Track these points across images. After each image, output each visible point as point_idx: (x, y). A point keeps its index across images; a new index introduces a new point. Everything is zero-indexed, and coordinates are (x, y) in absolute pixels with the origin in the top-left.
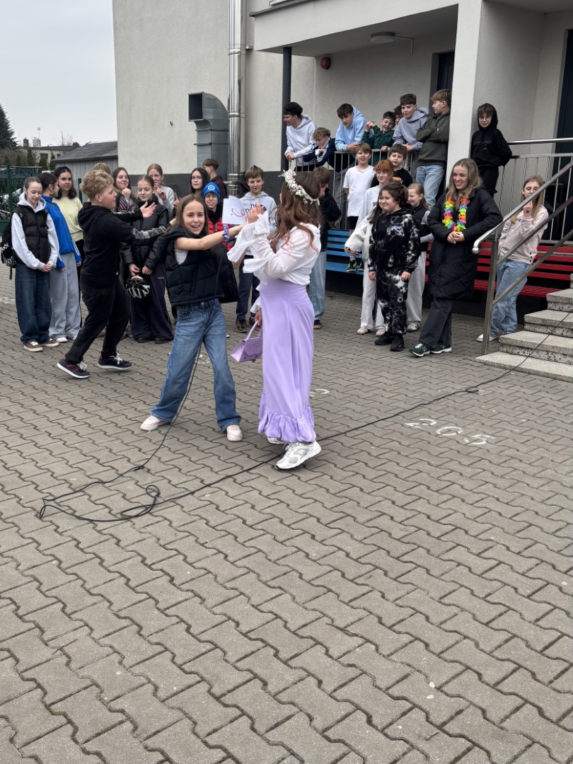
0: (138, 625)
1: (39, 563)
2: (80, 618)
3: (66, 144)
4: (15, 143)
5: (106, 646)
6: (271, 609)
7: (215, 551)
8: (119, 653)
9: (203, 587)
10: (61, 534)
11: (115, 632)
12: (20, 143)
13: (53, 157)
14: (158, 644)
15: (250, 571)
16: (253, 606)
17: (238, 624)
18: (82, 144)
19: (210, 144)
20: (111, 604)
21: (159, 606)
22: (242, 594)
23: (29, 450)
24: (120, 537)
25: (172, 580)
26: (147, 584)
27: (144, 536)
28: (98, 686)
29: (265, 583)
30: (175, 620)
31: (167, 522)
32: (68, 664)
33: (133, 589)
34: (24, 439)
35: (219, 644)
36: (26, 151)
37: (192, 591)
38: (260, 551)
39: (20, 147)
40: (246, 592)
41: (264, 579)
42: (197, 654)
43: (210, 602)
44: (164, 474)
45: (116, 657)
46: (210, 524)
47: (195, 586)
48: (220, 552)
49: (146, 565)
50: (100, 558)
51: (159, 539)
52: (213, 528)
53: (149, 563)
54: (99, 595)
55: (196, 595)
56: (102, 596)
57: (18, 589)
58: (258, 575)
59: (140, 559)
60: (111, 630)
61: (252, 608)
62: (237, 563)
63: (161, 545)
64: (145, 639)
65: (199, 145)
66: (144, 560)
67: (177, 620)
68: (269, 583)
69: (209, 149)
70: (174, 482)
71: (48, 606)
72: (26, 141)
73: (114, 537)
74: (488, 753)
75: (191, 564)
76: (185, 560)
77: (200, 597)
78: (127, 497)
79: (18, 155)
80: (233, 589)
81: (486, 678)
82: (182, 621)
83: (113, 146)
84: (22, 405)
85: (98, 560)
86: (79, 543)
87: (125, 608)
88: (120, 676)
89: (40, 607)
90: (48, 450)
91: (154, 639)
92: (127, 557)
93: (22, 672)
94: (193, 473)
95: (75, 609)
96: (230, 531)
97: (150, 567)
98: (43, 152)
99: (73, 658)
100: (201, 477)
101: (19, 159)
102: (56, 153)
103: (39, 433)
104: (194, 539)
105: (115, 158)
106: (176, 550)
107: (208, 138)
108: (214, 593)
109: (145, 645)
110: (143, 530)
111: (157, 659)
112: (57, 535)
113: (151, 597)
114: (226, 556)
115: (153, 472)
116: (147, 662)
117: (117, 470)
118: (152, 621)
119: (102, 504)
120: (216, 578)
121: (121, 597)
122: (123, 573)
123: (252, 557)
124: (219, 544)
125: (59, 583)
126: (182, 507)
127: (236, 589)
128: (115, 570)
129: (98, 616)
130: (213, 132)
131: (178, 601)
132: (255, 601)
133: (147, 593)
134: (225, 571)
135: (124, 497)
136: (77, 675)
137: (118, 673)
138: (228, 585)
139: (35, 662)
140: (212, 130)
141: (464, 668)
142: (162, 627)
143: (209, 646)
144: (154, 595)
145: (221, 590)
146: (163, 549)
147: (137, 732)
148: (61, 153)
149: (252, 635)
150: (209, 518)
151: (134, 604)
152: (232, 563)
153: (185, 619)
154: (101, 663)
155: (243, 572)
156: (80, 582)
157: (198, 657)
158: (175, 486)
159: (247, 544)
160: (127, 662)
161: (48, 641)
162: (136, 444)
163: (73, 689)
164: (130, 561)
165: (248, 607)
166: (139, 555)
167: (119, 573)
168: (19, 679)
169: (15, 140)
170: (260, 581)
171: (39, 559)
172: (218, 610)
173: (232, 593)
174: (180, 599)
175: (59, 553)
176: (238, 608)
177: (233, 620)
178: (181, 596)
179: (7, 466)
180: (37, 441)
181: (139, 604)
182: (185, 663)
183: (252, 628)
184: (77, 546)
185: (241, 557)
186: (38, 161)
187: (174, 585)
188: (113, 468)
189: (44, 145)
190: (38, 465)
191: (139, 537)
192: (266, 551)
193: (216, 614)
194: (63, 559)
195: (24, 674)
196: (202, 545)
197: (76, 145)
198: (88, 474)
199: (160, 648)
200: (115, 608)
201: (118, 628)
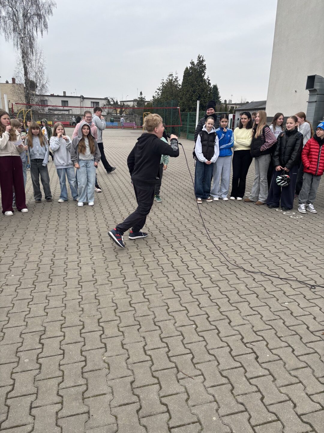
0: (232, 385)
1: (186, 324)
2: (200, 368)
3: (243, 102)
4: (221, 102)
5: (210, 394)
6: (319, 401)
7: (287, 345)
8: (217, 403)
9: (277, 369)
10: (200, 308)
11: (218, 385)
14: (242, 404)
15: (308, 366)
16: (307, 394)
17: (295, 406)
18: (250, 102)
19: (316, 102)
20: (219, 364)
21: (247, 374)
22: (300, 382)
23: (195, 254)
24: (232, 319)
25: (257, 358)
26: (241, 356)
27: (246, 322)
28: (201, 424)
29: (317, 378)
30: (255, 389)
31: (260, 316)
32: (187, 400)
33: (233, 357)
35: (281, 418)
36: (225, 105)
37: (269, 370)
38: (316, 352)
39: (222, 104)
40: (304, 382)
41: (317, 375)
42: (265, 421)
43: (279, 382)
44: (262, 283)
45: (214, 405)
46: (285, 323)
47: (271, 367)
48: (290, 346)
49: (243, 342)
50: (218, 330)
51: (253, 327)
52: (288, 327)
53: (245, 342)
54: (213, 355)
55: (271, 374)
56: (215, 357)
57: (172, 338)
58: (313, 371)
59: (240, 337)
60: (216, 384)
61: (306, 396)
62: (300, 358)
63: (254, 331)
64: (234, 397)
65: (309, 102)
66: (243, 338)
67: (256, 389)
68: (320, 379)
69: (314, 104)
70: (268, 290)
71: (185, 354)
72: (225, 101)
73: (228, 318)
75: (270, 350)
76: (267, 345)
77: (273, 377)
78: (240, 294)
80: (295, 376)
82: (259, 391)
85: (216, 331)
86: (209, 317)
87: (227, 370)
88: (215, 421)
89: (180, 353)
90: (204, 255)
91: (240, 399)
92: (233, 334)
93: (162, 397)
94: (280, 286)
95: (199, 361)
96: (298, 332)
97: (245, 344)
99: (191, 397)
100: (284, 290)
102: (238, 106)
104: (274, 332)
106: (262, 337)
107: (315, 98)
108: (283, 378)
109: (234, 402)
110: (245, 318)
111: (239, 416)
112: (198, 309)
113: (242, 366)
114: (293, 350)
115: (257, 281)
116: (233, 416)
117: (237, 275)
118: (242, 386)
119: (226, 295)
120: (285, 365)
121: (226, 362)
122: (230, 344)
123: (310, 355)
124: (290, 340)
125: (194, 340)
126: (270, 308)
127: (297, 377)
128: (225, 341)
129: (209, 369)
131: (259, 375)
132: (310, 391)
133: (241, 363)
134: (292, 362)
135: (238, 293)
136: (191, 410)
137: (214, 418)
138: (293, 373)
139: (170, 393)
140: (318, 94)
142: (247, 392)
144: (245, 365)
145: (287, 375)
146: (255, 334)
149: (304, 418)
150: (286, 320)
151: (232, 368)
152: (297, 357)
153: (261, 390)
154: (205, 407)
155: (304, 366)
156: (204, 343)
157: (265, 423)
158: (268, 292)
159: (308, 345)
160: (222, 412)
161: (180, 379)
162: (250, 261)
163: (187, 421)
164: (234, 337)
165: (304, 394)
166: (240, 334)
167: (227, 343)
168: (159, 402)
170: (314, 376)
171: (187, 322)
172: (283, 390)
173: (294, 380)
174: (260, 374)
175: (198, 320)
176: (297, 393)
177: (292, 402)
178: (261, 372)
179: (183, 261)
180: (200, 249)
181: (235, 370)
182: (257, 425)
183: (305, 412)
184: (207, 319)
185: (303, 353)
187: (258, 362)
188: (235, 273)
190: (198, 263)
191: (242, 322)
192: (320, 353)
193: (281, 393)
194: (199, 326)
195: (162, 399)
196: (279, 338)
198: (221, 274)
199: (242, 408)
200: (221, 367)
201: (220, 383)
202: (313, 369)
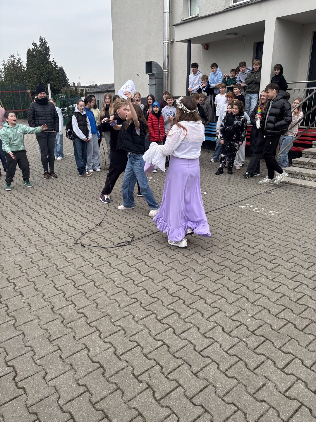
0: (126, 291)
1: (84, 265)
2: (102, 288)
3: (92, 85)
4: (69, 85)
5: (112, 299)
6: (182, 284)
7: (158, 260)
8: (118, 302)
9: (153, 275)
10: (93, 253)
11: (116, 293)
12: (72, 85)
13: (86, 91)
14: (134, 298)
15: (173, 268)
16: (174, 283)
17: (168, 290)
18: (99, 85)
19: (155, 84)
20: (115, 282)
21: (135, 283)
22: (169, 278)
23: (78, 218)
24: (118, 254)
25: (140, 272)
26: (129, 274)
27: (128, 254)
28: (109, 316)
29: (179, 273)
30: (141, 288)
31: (138, 248)
32: (97, 307)
33: (124, 276)
34: (76, 213)
35: (160, 298)
36: (74, 88)
37: (149, 277)
38: (177, 260)
39: (71, 86)
40: (171, 277)
41: (179, 272)
42: (151, 302)
43: (156, 281)
44: (136, 228)
45: (117, 304)
46: (156, 249)
47: (150, 274)
48: (160, 260)
49: (129, 266)
50: (109, 263)
51: (134, 255)
52: (157, 250)
53: (130, 265)
54: (109, 278)
55: (150, 278)
56: (111, 279)
57: (75, 276)
58: (176, 270)
59: (126, 263)
60: (115, 293)
61: (174, 284)
62: (167, 265)
63: (135, 258)
64: (129, 296)
65: (150, 85)
66: (128, 264)
67: (142, 288)
68: (181, 273)
69: (154, 86)
70: (140, 232)
71: (88, 283)
72: (74, 84)
73: (115, 254)
74: (273, 343)
75: (148, 266)
76: (145, 264)
77: (152, 279)
78: (121, 238)
79: (71, 90)
80: (165, 276)
81: (272, 312)
82: (144, 289)
83: (113, 85)
84: (75, 199)
85: (109, 264)
86: (101, 257)
87: (120, 284)
88: (119, 311)
89: (84, 283)
90: (87, 218)
91: (133, 296)
92: (121, 263)
93: (78, 310)
94: (148, 228)
95: (100, 284)
96: (164, 252)
97: (131, 267)
98: (81, 88)
99: (99, 304)
100: (152, 229)
101: (71, 91)
102: (87, 89)
103: (82, 211)
104: (149, 255)
105: (114, 91)
106: (142, 260)
107: (154, 82)
108: (158, 278)
109: (129, 299)
110: (128, 251)
111: (134, 305)
112: (91, 254)
113: (131, 279)
114: (163, 262)
115: (131, 227)
116: (130, 306)
117: (116, 227)
118: (132, 289)
119: (110, 241)
120: (158, 271)
121: (119, 279)
122: (120, 269)
123: (173, 263)
124: (160, 257)
125: (93, 273)
126: (144, 242)
127: (167, 276)
128: (116, 268)
129: (109, 287)
130: (156, 79)
131: (143, 281)
132: (175, 281)
133: (129, 277)
134: (163, 268)
135: (119, 238)
136: (101, 311)
137: (118, 310)
138: (164, 274)
139: (83, 306)
140: (156, 78)
141: (263, 308)
142: (136, 291)
143: (156, 299)
144: (132, 278)
145: (161, 276)
146: (136, 259)
147: (126, 334)
148: (90, 89)
149: (174, 295)
150: (155, 247)
151: (124, 282)
152: (165, 265)
153: (146, 288)
154: (110, 306)
155: (170, 269)
156: (101, 273)
157: (151, 304)
158: (141, 233)
159: (171, 257)
160: (121, 306)
161: (88, 297)
162: (124, 216)
163: (99, 317)
164: (122, 264)
165: (172, 283)
166: (126, 262)
167: (118, 269)
168: (76, 313)
169: (69, 83)
170: (177, 272)
171: (84, 263)
172: (160, 284)
173: (165, 278)
174: (144, 280)
175: (92, 260)
176: (168, 284)
177: (166, 289)
178: (144, 279)
179: (69, 225)
180: (82, 214)
181: (126, 282)
182: (146, 306)
183: (174, 292)
184: (100, 258)
185: (169, 263)
186: (80, 93)
187: (141, 274)
188: (114, 226)
189: (82, 85)
190: (83, 224)
191: (126, 254)
192: (180, 260)
193: (159, 286)
194: (94, 264)
195: (78, 311)
196: (153, 257)
197: (96, 85)
198: (104, 228)
199: (135, 300)
200: (116, 283)
201: (118, 292)
202: (176, 269)
